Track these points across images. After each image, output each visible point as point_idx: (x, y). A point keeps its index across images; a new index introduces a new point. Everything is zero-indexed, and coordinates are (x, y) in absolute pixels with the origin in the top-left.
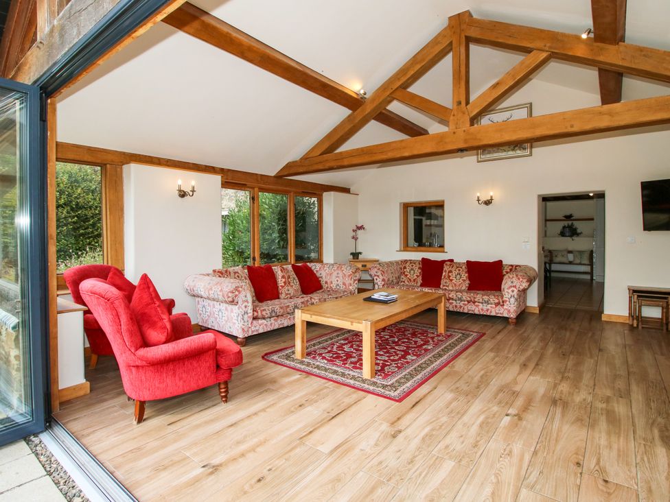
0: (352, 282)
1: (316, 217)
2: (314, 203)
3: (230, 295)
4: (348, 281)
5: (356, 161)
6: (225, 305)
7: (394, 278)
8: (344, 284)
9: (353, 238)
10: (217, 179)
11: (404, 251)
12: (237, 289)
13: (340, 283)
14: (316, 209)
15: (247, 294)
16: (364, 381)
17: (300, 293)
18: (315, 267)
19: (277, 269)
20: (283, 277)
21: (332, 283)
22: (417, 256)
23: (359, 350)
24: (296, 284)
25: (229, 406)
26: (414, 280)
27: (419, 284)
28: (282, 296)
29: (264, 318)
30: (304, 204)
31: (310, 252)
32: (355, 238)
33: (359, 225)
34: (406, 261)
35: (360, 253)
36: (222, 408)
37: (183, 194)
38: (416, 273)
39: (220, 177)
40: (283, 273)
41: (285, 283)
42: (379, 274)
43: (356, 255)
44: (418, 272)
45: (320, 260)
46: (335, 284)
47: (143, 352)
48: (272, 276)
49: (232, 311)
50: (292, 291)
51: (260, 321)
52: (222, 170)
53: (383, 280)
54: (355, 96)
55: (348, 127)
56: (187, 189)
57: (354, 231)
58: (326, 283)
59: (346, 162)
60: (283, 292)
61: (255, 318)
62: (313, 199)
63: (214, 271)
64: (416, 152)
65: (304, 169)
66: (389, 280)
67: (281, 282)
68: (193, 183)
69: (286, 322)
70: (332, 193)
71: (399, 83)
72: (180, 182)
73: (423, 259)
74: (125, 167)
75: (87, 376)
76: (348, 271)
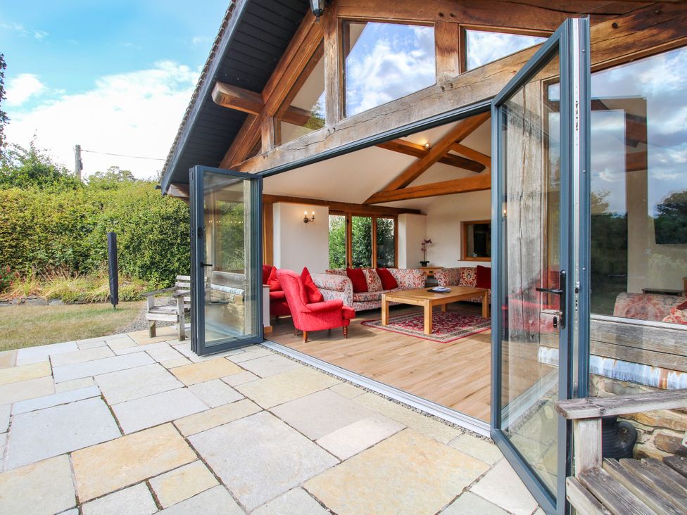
0: (420, 282)
1: (392, 233)
2: (391, 222)
3: (340, 285)
4: (417, 281)
5: (422, 194)
6: (335, 292)
7: (454, 281)
8: (414, 283)
9: (422, 250)
10: (326, 209)
11: (465, 260)
12: (344, 281)
13: (412, 283)
14: (393, 227)
15: (349, 286)
16: (424, 335)
17: (382, 288)
18: (393, 271)
19: (366, 272)
20: (370, 277)
21: (405, 283)
22: (473, 264)
23: (423, 322)
24: (379, 283)
25: (348, 340)
26: (471, 283)
27: (474, 286)
28: (370, 290)
29: (360, 302)
30: (383, 223)
31: (387, 261)
32: (424, 250)
33: (428, 240)
34: (464, 268)
35: (428, 262)
36: (345, 340)
37: (306, 221)
38: (472, 277)
39: (328, 208)
40: (369, 274)
41: (372, 281)
42: (442, 277)
43: (424, 263)
44: (473, 276)
45: (396, 266)
46: (407, 283)
47: (309, 305)
48: (363, 276)
49: (340, 295)
50: (376, 287)
51: (358, 303)
52: (328, 202)
53: (445, 282)
54: (422, 149)
55: (417, 169)
56: (310, 217)
57: (423, 244)
58: (401, 283)
59: (416, 195)
60: (371, 287)
61: (354, 301)
62: (390, 220)
63: (327, 271)
64: (466, 189)
65: (386, 199)
66: (449, 282)
67: (369, 280)
68: (313, 213)
69: (373, 306)
70: (405, 215)
71: (454, 139)
72: (306, 213)
73: (478, 266)
74: (275, 205)
75: (271, 324)
76: (417, 273)
